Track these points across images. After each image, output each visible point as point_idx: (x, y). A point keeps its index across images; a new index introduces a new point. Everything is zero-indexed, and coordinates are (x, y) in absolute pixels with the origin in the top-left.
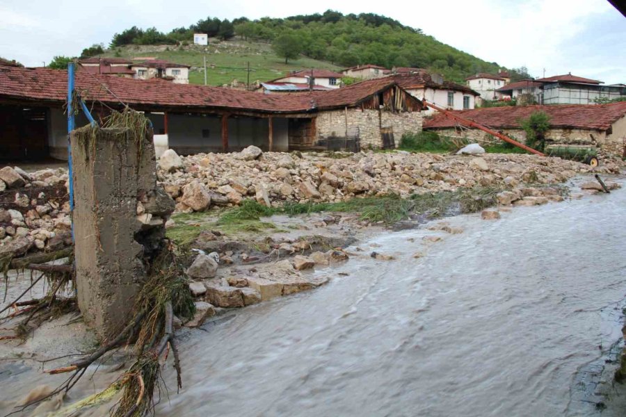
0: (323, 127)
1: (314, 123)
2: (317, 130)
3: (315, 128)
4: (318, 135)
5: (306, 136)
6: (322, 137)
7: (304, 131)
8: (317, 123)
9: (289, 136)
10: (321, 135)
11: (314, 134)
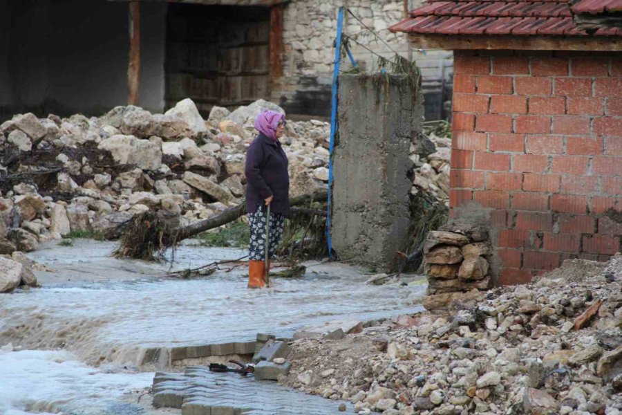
0: (315, 43)
1: (279, 26)
2: (292, 54)
3: (280, 44)
4: (290, 72)
5: (243, 74)
6: (313, 81)
7: (237, 56)
8: (288, 25)
9: (169, 70)
10: (307, 72)
11: (278, 67)
